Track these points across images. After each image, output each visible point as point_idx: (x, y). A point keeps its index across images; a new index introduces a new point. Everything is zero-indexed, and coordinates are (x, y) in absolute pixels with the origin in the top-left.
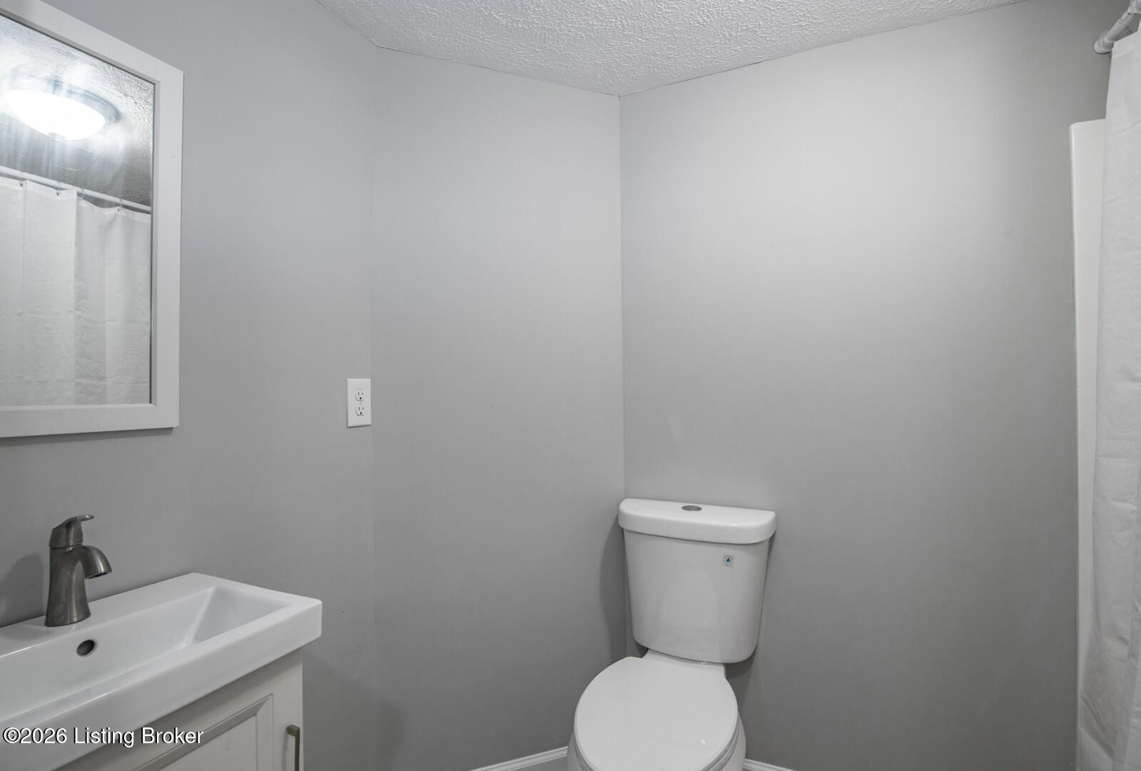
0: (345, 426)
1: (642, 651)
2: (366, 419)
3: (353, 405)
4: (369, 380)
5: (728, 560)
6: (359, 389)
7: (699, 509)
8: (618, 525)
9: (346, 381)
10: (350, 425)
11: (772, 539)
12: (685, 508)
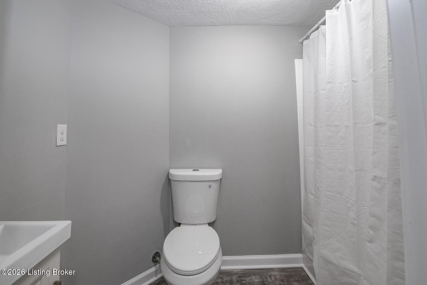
0: (56, 146)
1: (179, 225)
2: (64, 143)
3: (59, 136)
4: (66, 125)
5: (210, 187)
6: (62, 128)
7: (198, 170)
8: (169, 178)
9: (57, 125)
10: (57, 145)
11: (221, 179)
12: (193, 170)
